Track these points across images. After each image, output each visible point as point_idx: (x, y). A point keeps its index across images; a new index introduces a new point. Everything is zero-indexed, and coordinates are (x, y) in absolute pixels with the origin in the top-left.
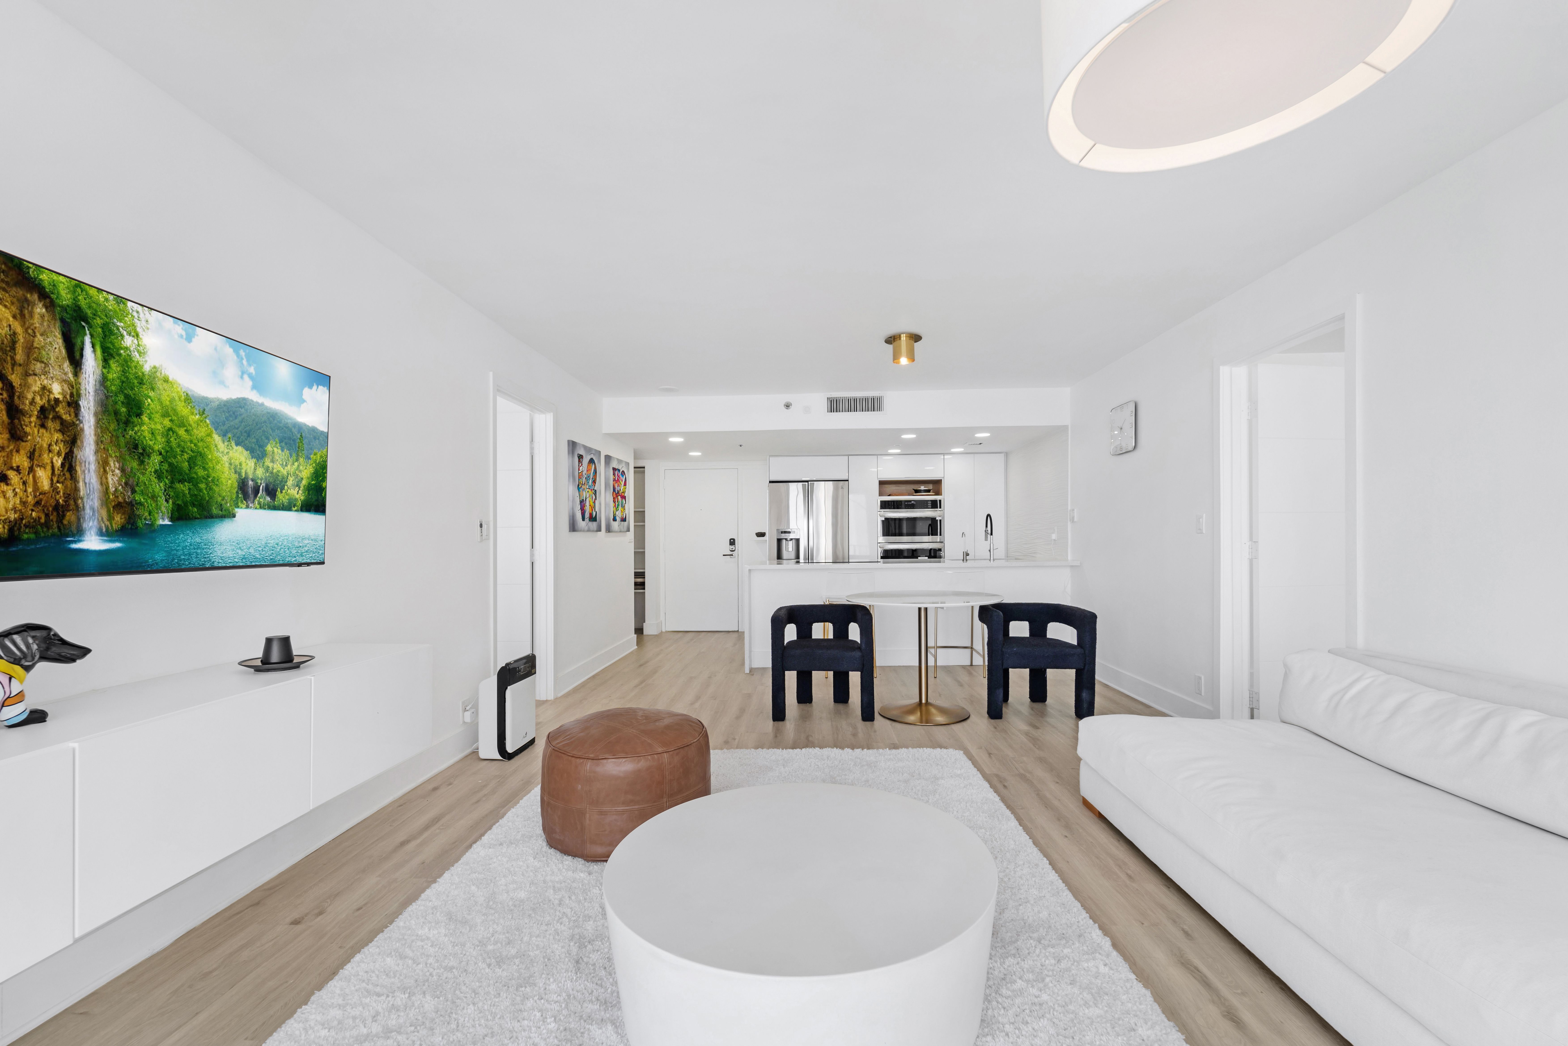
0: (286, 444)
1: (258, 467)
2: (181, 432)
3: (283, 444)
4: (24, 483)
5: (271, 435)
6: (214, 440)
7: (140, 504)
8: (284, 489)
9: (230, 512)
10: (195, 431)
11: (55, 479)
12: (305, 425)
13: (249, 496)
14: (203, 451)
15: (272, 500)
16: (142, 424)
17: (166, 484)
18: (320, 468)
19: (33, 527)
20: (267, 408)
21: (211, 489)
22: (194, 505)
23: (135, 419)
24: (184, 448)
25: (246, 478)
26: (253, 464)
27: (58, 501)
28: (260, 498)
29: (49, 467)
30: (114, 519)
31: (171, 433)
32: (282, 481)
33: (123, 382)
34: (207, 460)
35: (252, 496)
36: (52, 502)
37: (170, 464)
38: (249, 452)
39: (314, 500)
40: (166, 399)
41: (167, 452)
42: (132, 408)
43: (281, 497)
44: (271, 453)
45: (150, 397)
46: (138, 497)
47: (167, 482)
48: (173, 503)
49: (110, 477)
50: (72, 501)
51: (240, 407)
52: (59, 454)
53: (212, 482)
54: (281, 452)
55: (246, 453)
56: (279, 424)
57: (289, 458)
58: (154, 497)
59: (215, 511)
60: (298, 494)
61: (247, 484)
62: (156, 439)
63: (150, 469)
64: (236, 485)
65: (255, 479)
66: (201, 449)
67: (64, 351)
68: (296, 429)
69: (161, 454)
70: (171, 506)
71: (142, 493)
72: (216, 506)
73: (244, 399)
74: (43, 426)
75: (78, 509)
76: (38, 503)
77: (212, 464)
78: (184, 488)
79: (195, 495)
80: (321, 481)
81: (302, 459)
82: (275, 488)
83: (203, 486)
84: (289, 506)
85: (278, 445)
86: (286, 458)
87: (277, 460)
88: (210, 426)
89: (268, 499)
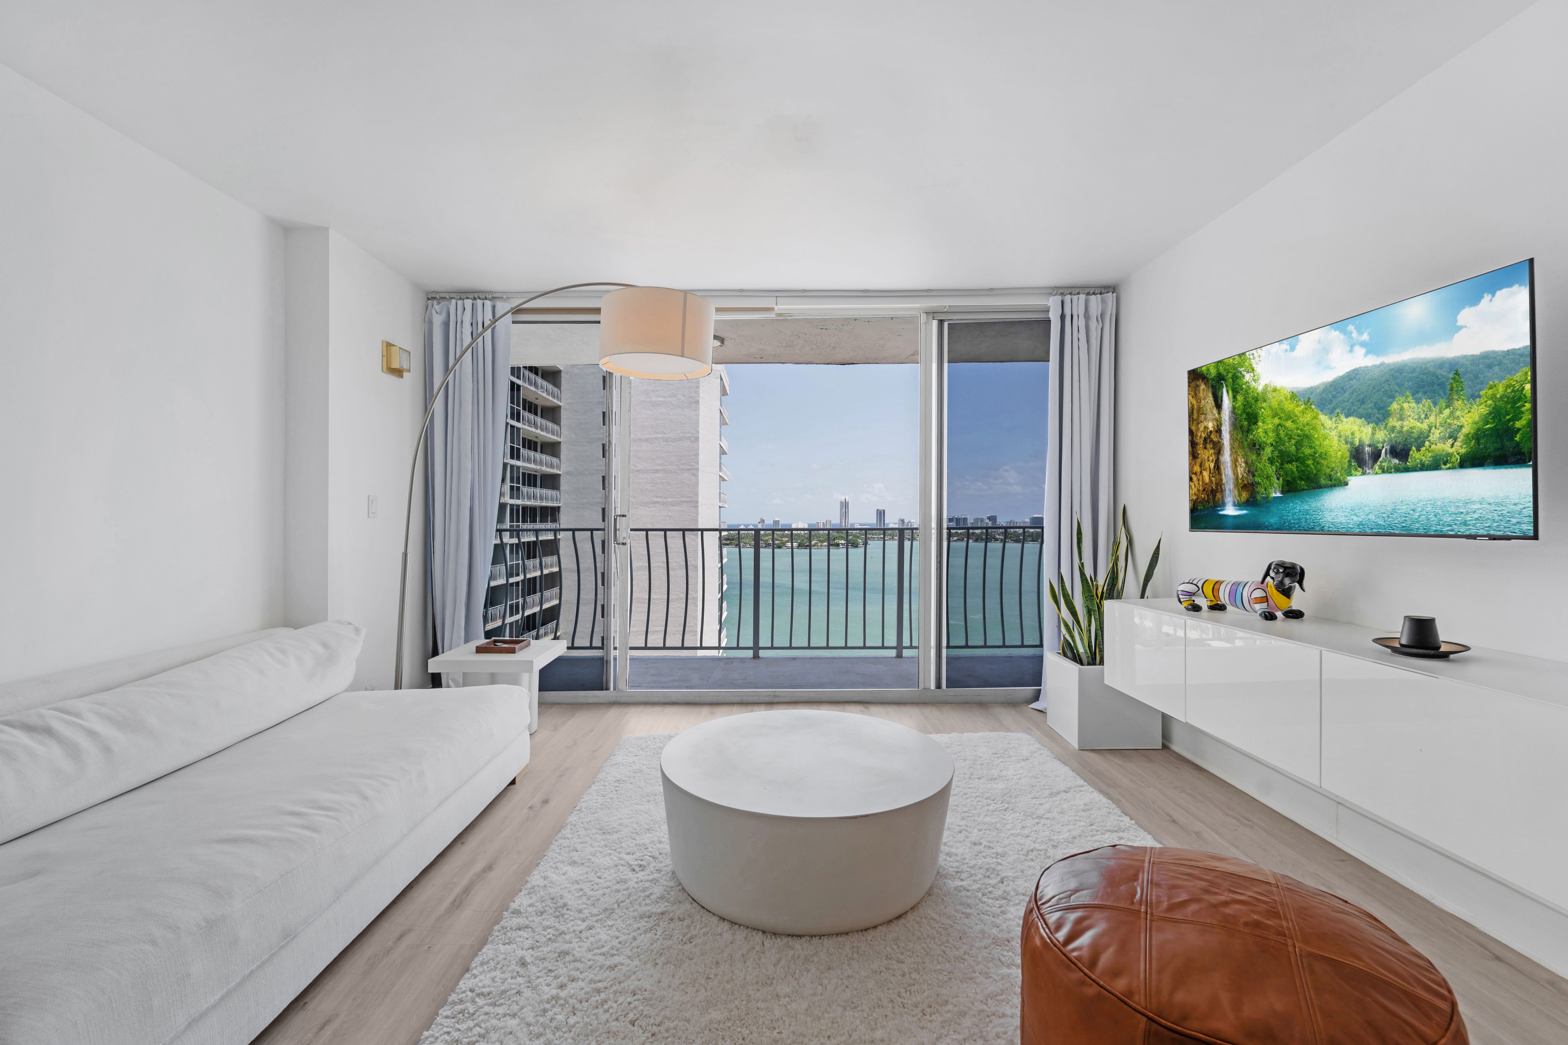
0: (1425, 393)
1: (1377, 431)
2: (1289, 424)
3: (1420, 395)
4: (1198, 480)
5: (1397, 392)
6: (1320, 421)
7: (1258, 483)
8: (1423, 446)
9: (1340, 481)
10: (1301, 419)
11: (1211, 476)
12: (1465, 357)
13: (1366, 462)
14: (1309, 434)
15: (1402, 461)
16: (1258, 428)
17: (1277, 466)
18: (1507, 403)
19: (1202, 503)
20: (1389, 365)
21: (1318, 463)
22: (1302, 479)
23: (1253, 427)
24: (1291, 436)
25: (1361, 445)
26: (1370, 430)
27: (1212, 487)
28: (1381, 462)
29: (1208, 470)
30: (1242, 495)
31: (1280, 427)
32: (1419, 437)
33: (1245, 405)
34: (1313, 440)
35: (1370, 463)
36: (1210, 488)
37: (1280, 451)
38: (1363, 419)
39: (1492, 449)
40: (1275, 404)
41: (1277, 442)
42: (1251, 420)
43: (1416, 456)
44: (1398, 411)
45: (1263, 408)
46: (1257, 479)
47: (1278, 464)
48: (1283, 480)
49: (1239, 469)
51: (1351, 379)
52: (1212, 461)
53: (1318, 457)
54: (1415, 405)
55: (1359, 421)
56: (1411, 376)
57: (1433, 408)
58: (1268, 478)
59: (1323, 482)
60: (1452, 447)
61: (1363, 451)
62: (1268, 436)
63: (1265, 458)
64: (1347, 454)
65: (1374, 445)
66: (1307, 432)
67: (1213, 403)
68: (1444, 369)
69: (1272, 445)
70: (1281, 482)
71: (1260, 476)
72: (1324, 477)
73: (1355, 370)
74: (1205, 448)
75: (1222, 491)
76: (1204, 490)
77: (1319, 441)
78: (1292, 467)
79: (1303, 471)
80: (1509, 420)
81: (1460, 402)
82: (1406, 448)
83: (1310, 462)
84: (1436, 464)
85: (1410, 399)
86: (1426, 410)
87: (1409, 416)
88: (1315, 410)
89: (1396, 462)
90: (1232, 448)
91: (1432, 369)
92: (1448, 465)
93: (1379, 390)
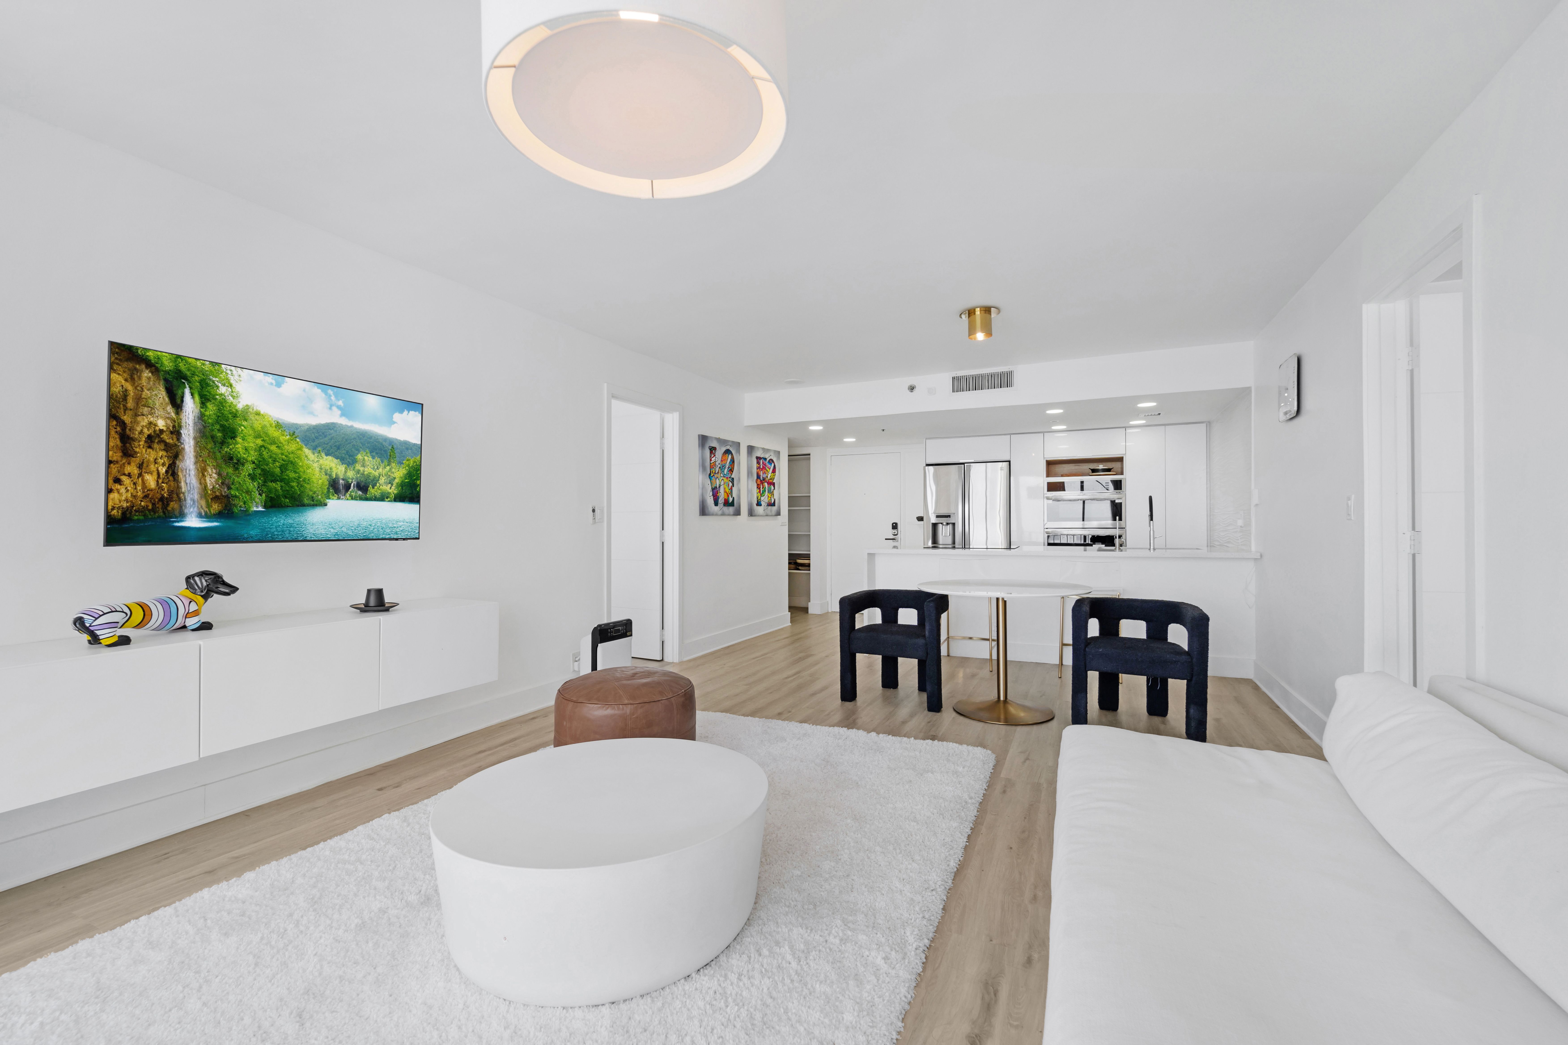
0: (377, 453)
1: (349, 470)
2: (273, 448)
3: (374, 454)
4: (135, 484)
5: (361, 448)
6: (304, 453)
7: (236, 496)
8: (376, 485)
9: (321, 502)
10: (286, 447)
11: (160, 481)
12: (397, 440)
13: (340, 491)
14: (294, 461)
15: (364, 493)
16: (237, 443)
17: (259, 483)
18: (414, 470)
19: (142, 512)
20: (356, 429)
21: (302, 486)
22: (286, 497)
23: (230, 441)
24: (275, 459)
25: (337, 478)
26: (344, 469)
27: (163, 496)
28: (351, 492)
29: (155, 474)
30: (212, 506)
31: (263, 449)
32: (373, 480)
33: (219, 416)
34: (298, 467)
35: (343, 491)
36: (159, 496)
37: (263, 470)
38: (339, 460)
39: (408, 493)
40: (258, 426)
41: (260, 461)
42: (227, 433)
43: (372, 491)
44: (362, 460)
45: (243, 426)
46: (233, 493)
47: (260, 481)
48: (266, 496)
49: (208, 480)
50: (176, 494)
51: (329, 429)
52: (163, 465)
53: (302, 482)
54: (372, 460)
55: (335, 461)
56: (369, 440)
57: (381, 464)
58: (248, 492)
59: (306, 501)
60: (390, 489)
61: (338, 483)
62: (249, 453)
63: (245, 473)
64: (327, 483)
65: (346, 479)
66: (292, 459)
67: (167, 399)
68: (387, 443)
69: (254, 463)
70: (264, 498)
71: (237, 489)
72: (307, 498)
73: (333, 423)
74: (150, 447)
76: (146, 497)
77: (303, 469)
78: (276, 486)
79: (287, 490)
80: (415, 479)
81: (394, 464)
82: (366, 485)
83: (294, 484)
84: (382, 498)
85: (369, 454)
86: (378, 464)
87: (368, 465)
88: (300, 443)
89: (360, 493)
90: (198, 456)
91: (381, 441)
92: (389, 499)
93: (350, 443)
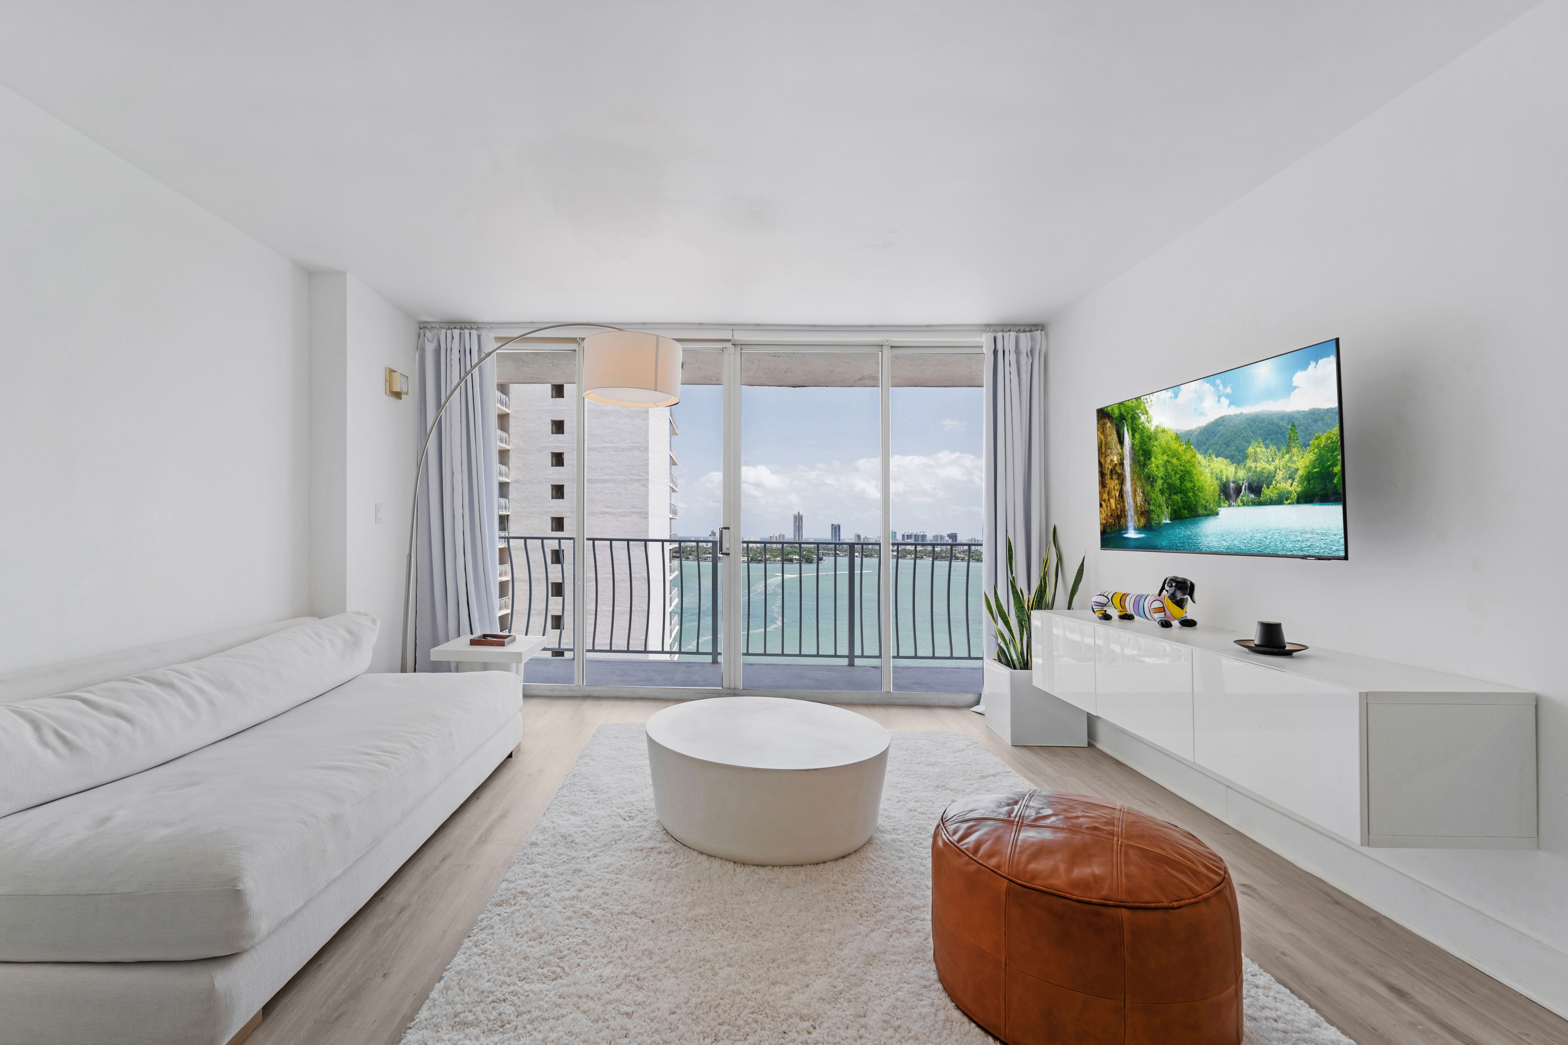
0: (1272, 440)
1: (1239, 470)
2: (1174, 461)
3: (1268, 442)
4: (1107, 506)
5: (1252, 438)
6: (1198, 459)
7: (1153, 511)
8: (1271, 484)
9: (1213, 511)
10: (1183, 457)
11: (1117, 502)
12: (1299, 412)
13: (1231, 496)
15: (1257, 496)
16: (1152, 463)
17: (1166, 496)
18: (1328, 451)
19: (1110, 526)
20: (1246, 415)
21: (1196, 496)
22: (1185, 509)
23: (1148, 462)
24: (1176, 471)
25: (1228, 482)
26: (1234, 469)
27: (1118, 513)
28: (1242, 497)
29: (1114, 497)
30: (1140, 520)
31: (1168, 463)
32: (1268, 477)
33: (1142, 442)
34: (1193, 475)
35: (1234, 496)
36: (1116, 514)
37: (1168, 484)
38: (1229, 459)
39: (1318, 489)
40: (1163, 443)
41: (1166, 476)
42: (1146, 456)
43: (1267, 492)
44: (1253, 454)
45: (1155, 446)
46: (1152, 507)
48: (1171, 509)
49: (1138, 497)
51: (1218, 426)
52: (1117, 490)
53: (1197, 490)
54: (1265, 450)
55: (1226, 461)
56: (1261, 425)
57: (1277, 453)
58: (1160, 506)
59: (1201, 511)
60: (1291, 486)
61: (1229, 486)
62: (1159, 469)
63: (1157, 489)
64: (1218, 489)
65: (1236, 481)
66: (1188, 469)
67: (1117, 439)
68: (1285, 421)
69: (1162, 478)
70: (1170, 511)
71: (1154, 505)
72: (1201, 507)
73: (1222, 418)
74: (1112, 478)
75: (1125, 517)
76: (1111, 515)
77: (1197, 476)
78: (1177, 498)
79: (1186, 501)
80: (1330, 466)
81: (1296, 449)
82: (1259, 485)
83: (1190, 494)
84: (1280, 500)
85: (1261, 444)
86: (1273, 454)
87: (1261, 459)
88: (1194, 450)
89: (1252, 496)
90: (1132, 480)
91: (1276, 421)
92: (1289, 501)
93: (1239, 436)
